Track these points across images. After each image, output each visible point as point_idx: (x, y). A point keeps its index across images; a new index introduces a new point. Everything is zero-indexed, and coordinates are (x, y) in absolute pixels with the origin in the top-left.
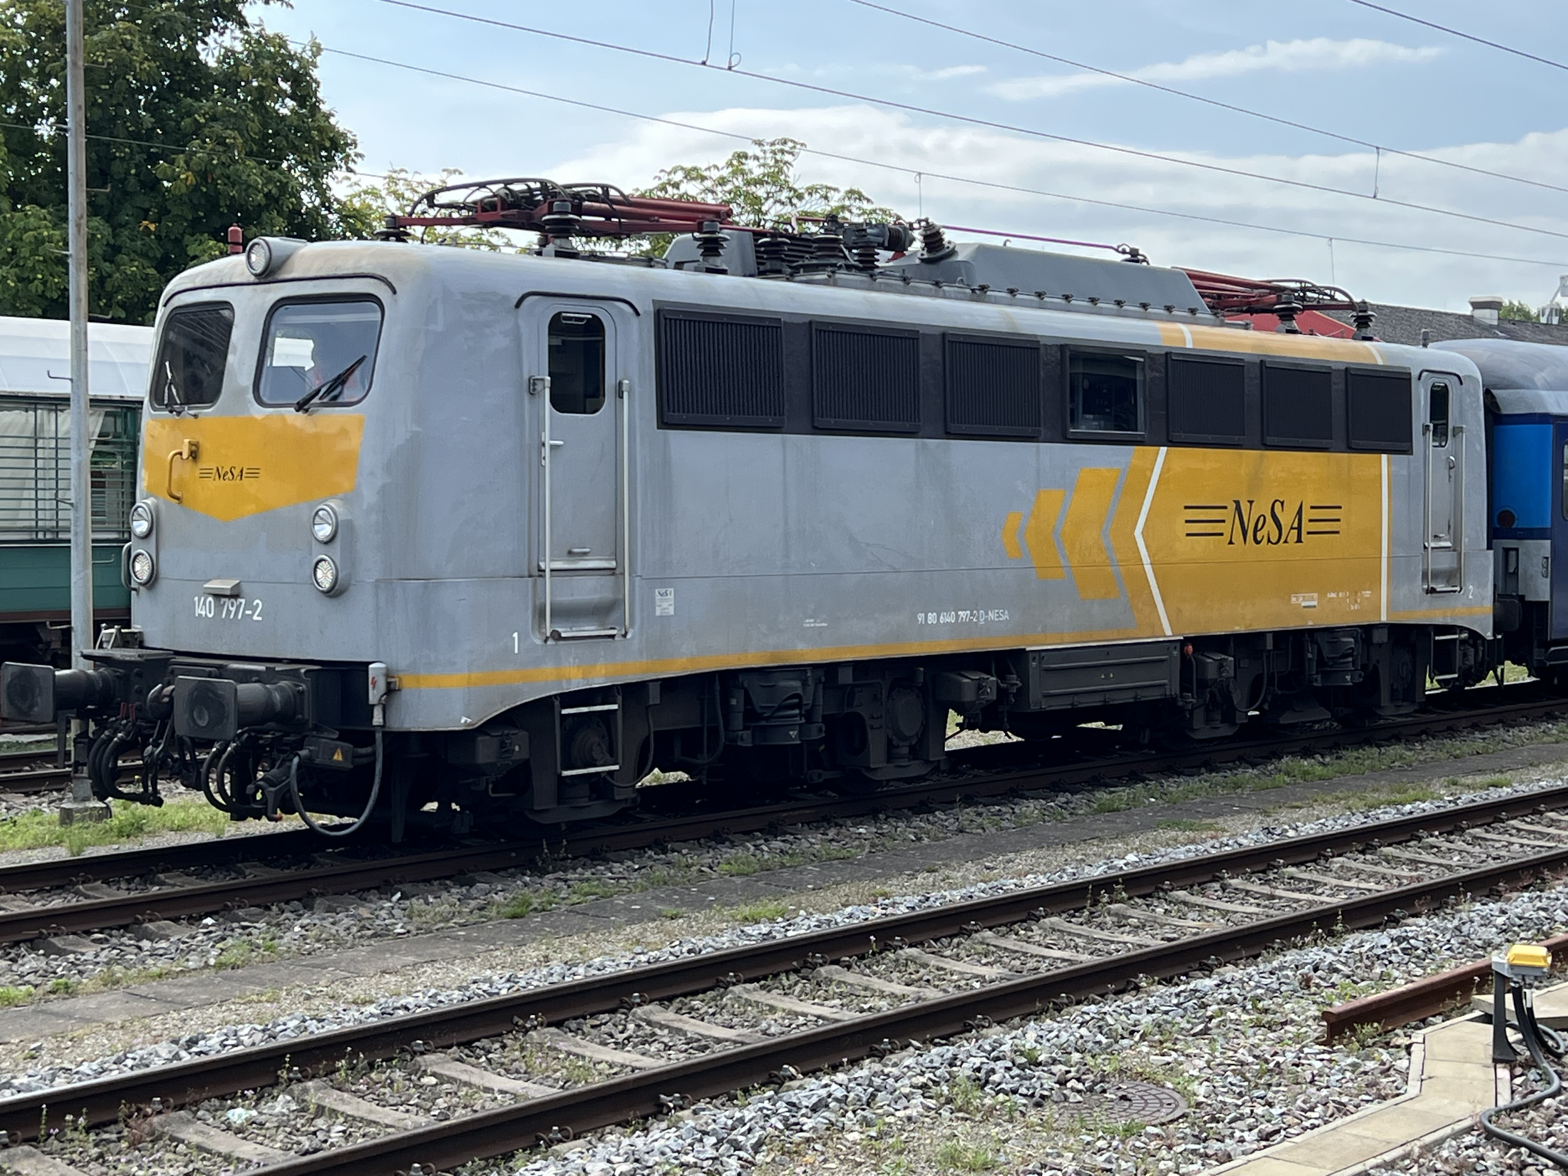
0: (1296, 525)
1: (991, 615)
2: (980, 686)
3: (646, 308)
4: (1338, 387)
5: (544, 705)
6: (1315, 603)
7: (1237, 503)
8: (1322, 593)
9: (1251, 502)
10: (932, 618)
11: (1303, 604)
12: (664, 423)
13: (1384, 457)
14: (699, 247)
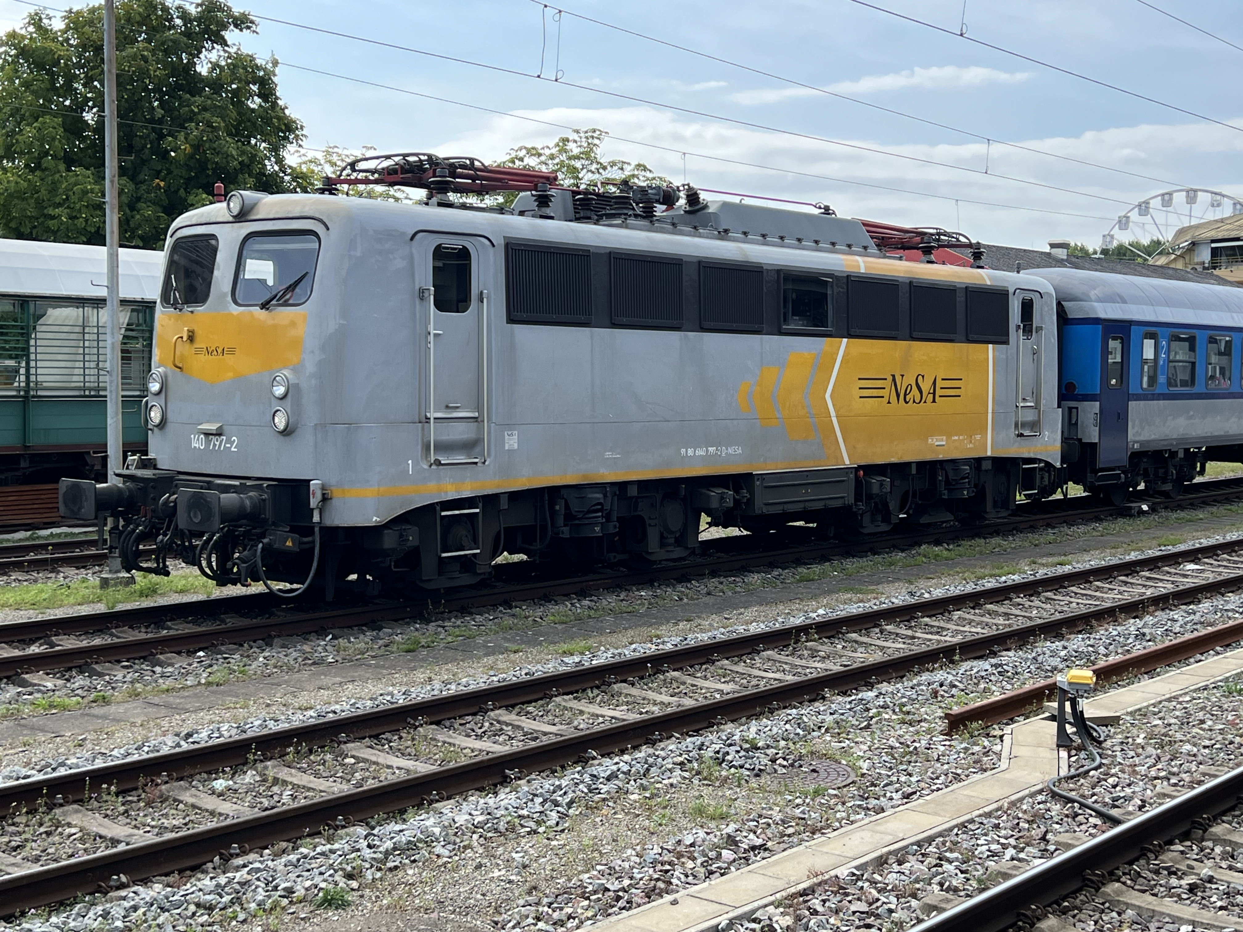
0: (932, 391)
1: (730, 451)
2: (722, 498)
3: (499, 242)
4: (961, 298)
5: (430, 509)
6: (944, 443)
7: (893, 376)
8: (949, 436)
9: (902, 376)
10: (690, 452)
11: (936, 444)
12: (511, 320)
13: (990, 346)
14: (535, 200)
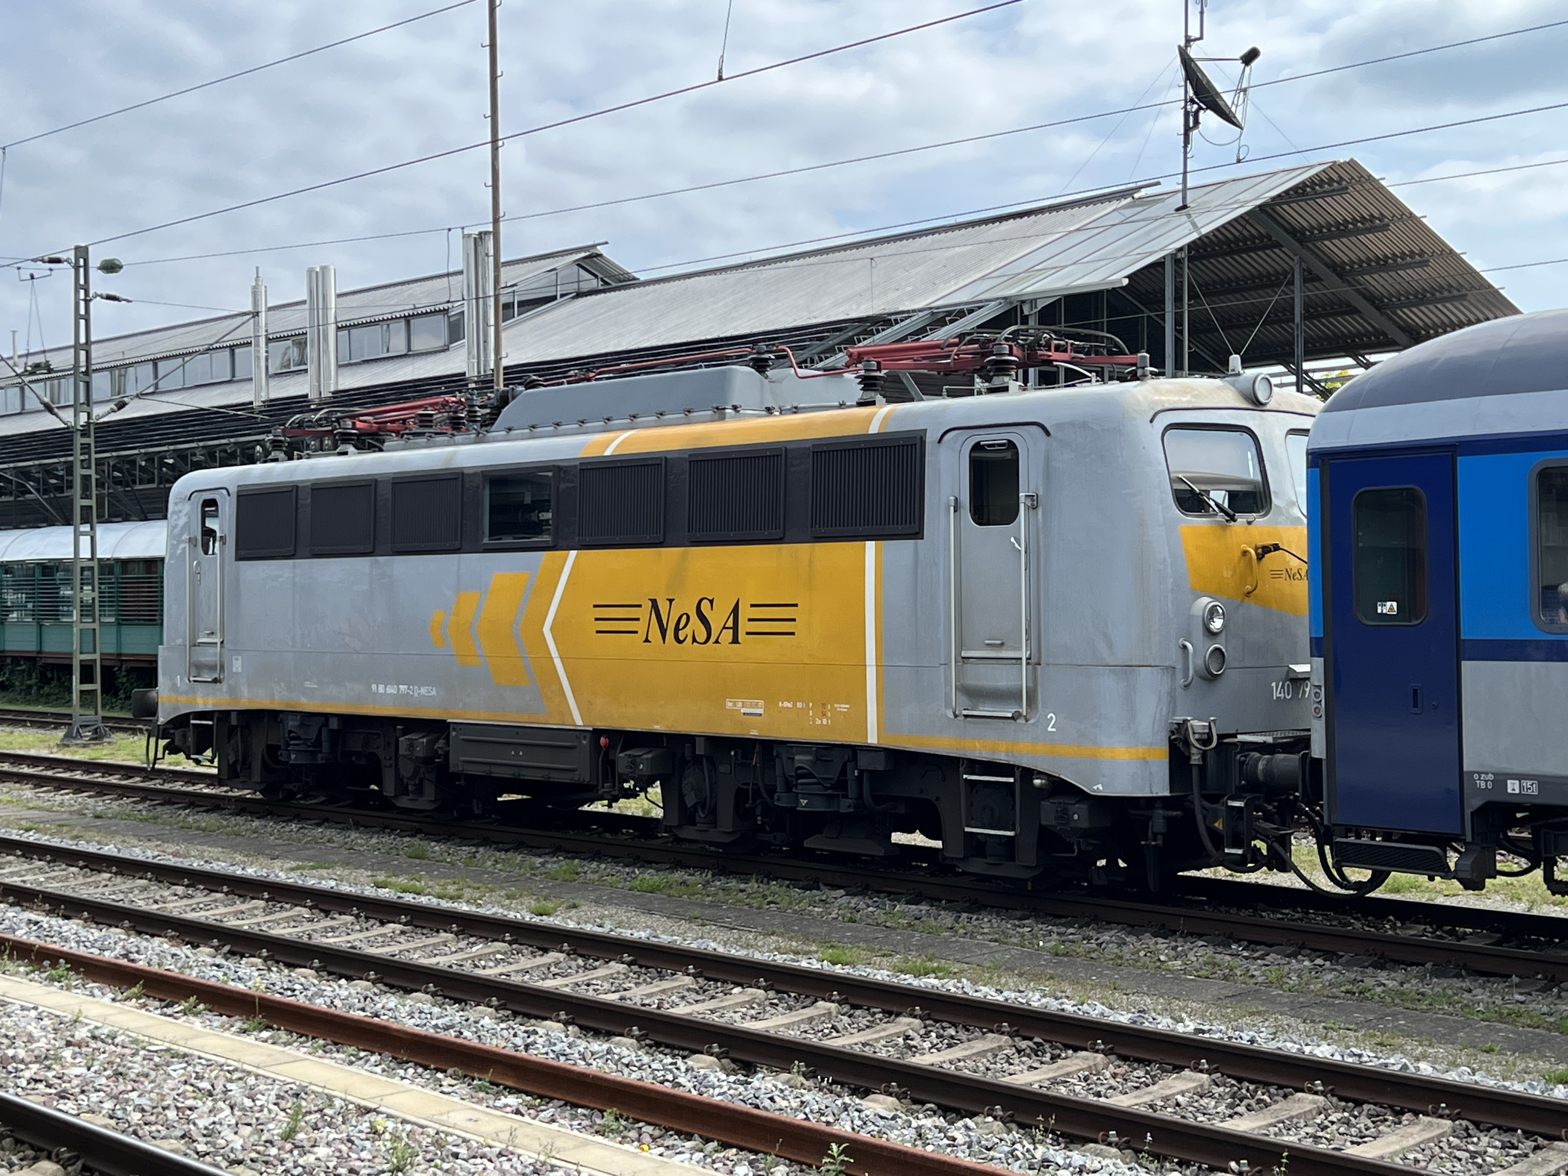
0: (730, 623)
7: (654, 602)
9: (671, 601)
11: (743, 710)
